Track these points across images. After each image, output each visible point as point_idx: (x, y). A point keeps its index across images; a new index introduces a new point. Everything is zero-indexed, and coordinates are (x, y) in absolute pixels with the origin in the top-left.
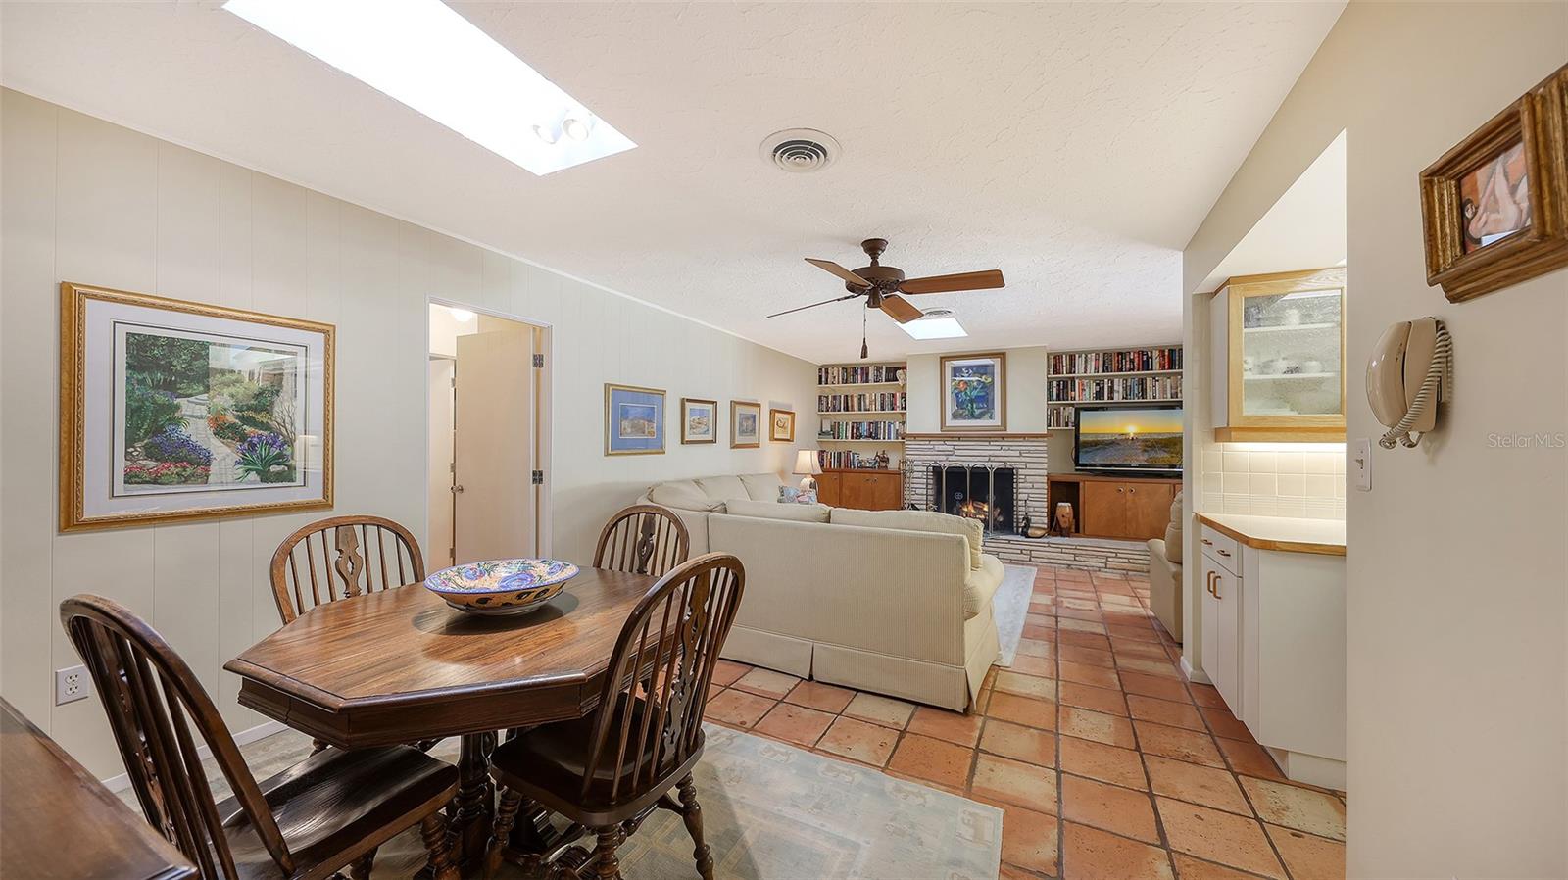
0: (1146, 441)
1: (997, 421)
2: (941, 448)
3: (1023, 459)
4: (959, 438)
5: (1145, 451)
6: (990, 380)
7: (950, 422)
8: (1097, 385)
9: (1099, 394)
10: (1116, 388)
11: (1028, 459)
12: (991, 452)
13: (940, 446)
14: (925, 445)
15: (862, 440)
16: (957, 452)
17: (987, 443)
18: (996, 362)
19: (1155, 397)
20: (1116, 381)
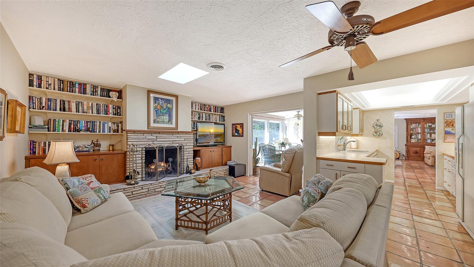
0: (215, 134)
1: (173, 126)
2: (150, 137)
3: (186, 142)
4: (159, 133)
5: (215, 138)
6: (171, 107)
7: (152, 125)
8: (199, 114)
9: (199, 118)
10: (203, 116)
11: (187, 142)
12: (173, 139)
13: (149, 137)
14: (141, 136)
15: (81, 133)
16: (158, 140)
17: (172, 135)
18: (174, 99)
19: (212, 120)
20: (203, 114)
